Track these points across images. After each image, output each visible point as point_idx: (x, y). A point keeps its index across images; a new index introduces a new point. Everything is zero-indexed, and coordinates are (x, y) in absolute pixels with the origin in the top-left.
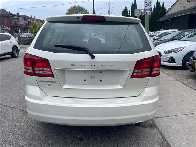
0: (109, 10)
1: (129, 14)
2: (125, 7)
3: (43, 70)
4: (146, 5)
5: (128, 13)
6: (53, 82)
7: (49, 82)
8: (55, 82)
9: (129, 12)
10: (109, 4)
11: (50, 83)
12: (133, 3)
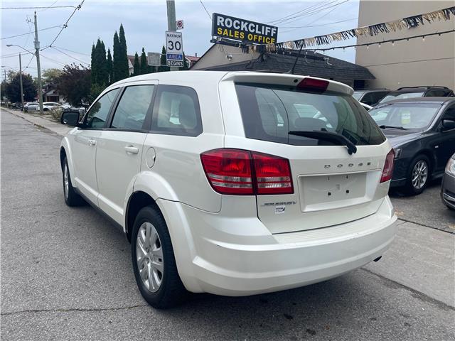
0: (36, 39)
1: (109, 56)
2: (99, 41)
3: (281, 182)
4: (171, 47)
5: (107, 54)
6: (290, 203)
7: (282, 204)
8: (294, 203)
9: (109, 52)
10: (35, 23)
11: (284, 206)
12: (116, 34)
